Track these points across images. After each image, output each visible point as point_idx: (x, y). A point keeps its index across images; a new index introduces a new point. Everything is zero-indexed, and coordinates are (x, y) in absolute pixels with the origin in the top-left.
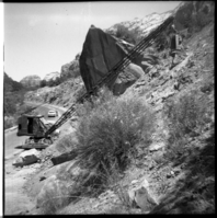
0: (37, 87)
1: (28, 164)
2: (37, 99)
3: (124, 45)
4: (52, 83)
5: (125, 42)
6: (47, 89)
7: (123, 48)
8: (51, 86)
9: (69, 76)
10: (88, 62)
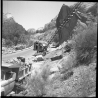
0: (35, 33)
1: (39, 61)
2: (35, 38)
3: (78, 13)
4: (41, 32)
5: (78, 12)
6: (39, 34)
7: (77, 15)
8: (41, 33)
9: (49, 29)
10: (60, 21)
